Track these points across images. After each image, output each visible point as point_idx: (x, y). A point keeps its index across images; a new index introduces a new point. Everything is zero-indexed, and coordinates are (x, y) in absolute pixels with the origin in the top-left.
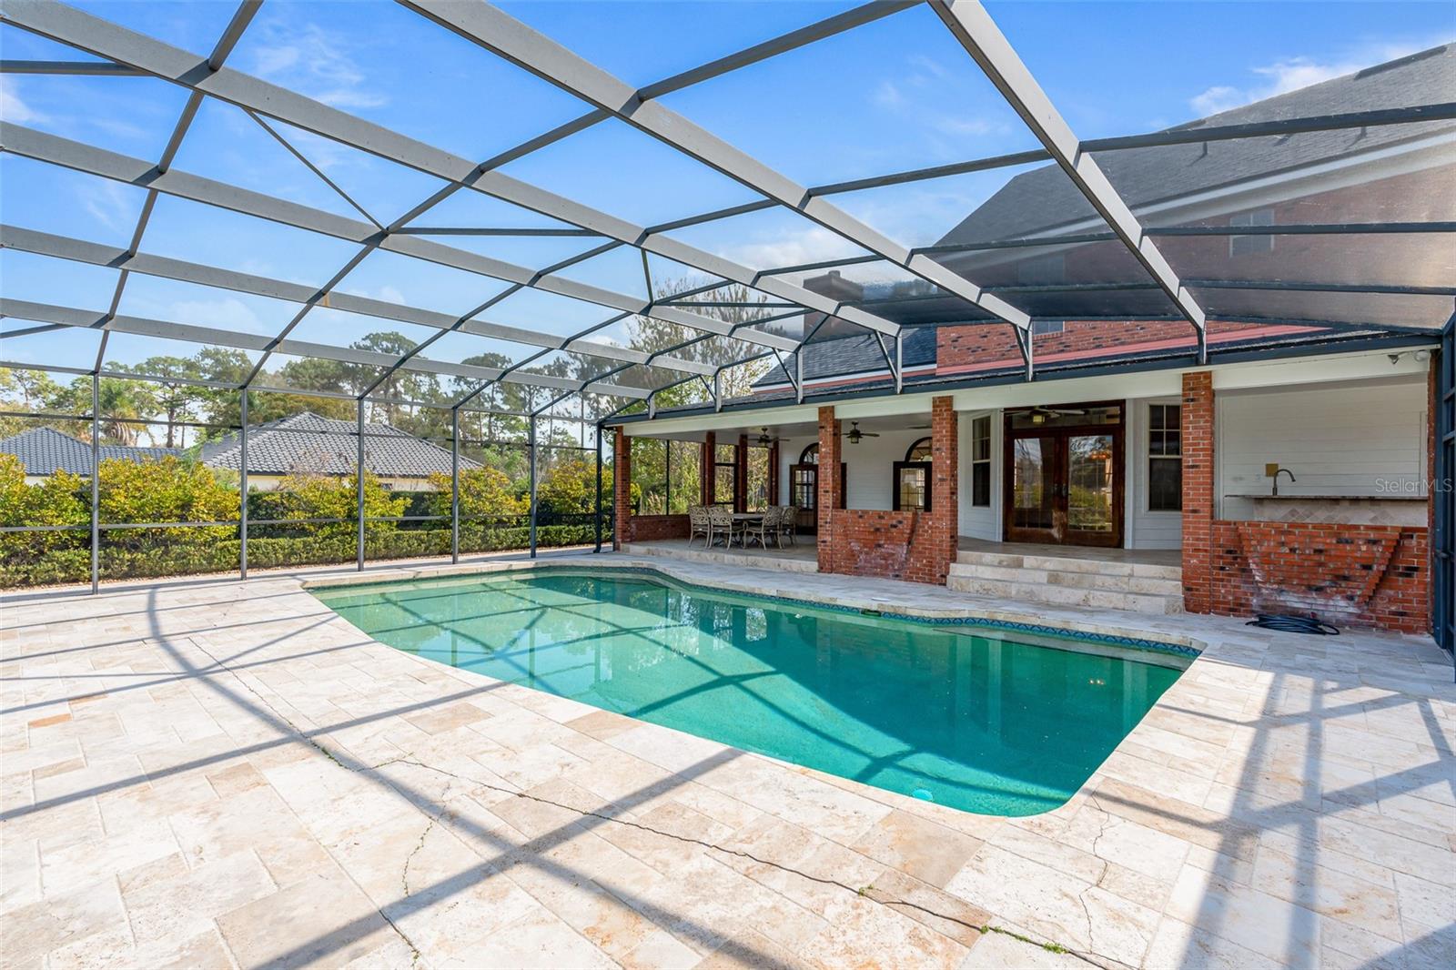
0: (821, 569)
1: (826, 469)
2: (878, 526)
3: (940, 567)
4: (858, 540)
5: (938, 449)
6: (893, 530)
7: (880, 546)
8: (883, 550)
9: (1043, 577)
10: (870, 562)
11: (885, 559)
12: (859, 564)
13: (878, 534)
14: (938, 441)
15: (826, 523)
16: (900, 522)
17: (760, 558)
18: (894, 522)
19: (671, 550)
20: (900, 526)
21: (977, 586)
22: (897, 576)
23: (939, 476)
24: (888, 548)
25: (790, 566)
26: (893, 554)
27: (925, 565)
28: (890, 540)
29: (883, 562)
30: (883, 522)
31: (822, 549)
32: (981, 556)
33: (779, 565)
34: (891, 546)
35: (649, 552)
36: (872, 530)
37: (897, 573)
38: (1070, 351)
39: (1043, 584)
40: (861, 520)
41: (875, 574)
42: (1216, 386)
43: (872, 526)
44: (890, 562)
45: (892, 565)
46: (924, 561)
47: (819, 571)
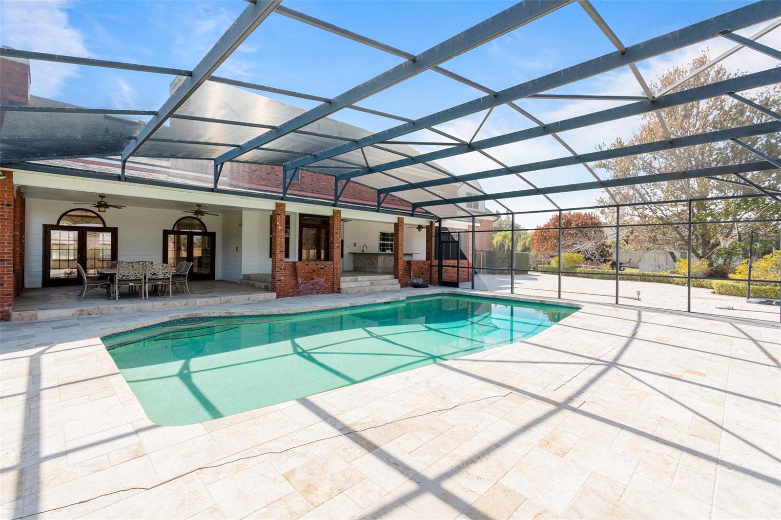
0: (278, 297)
1: (281, 238)
2: (314, 269)
3: (337, 285)
4: (302, 277)
5: (336, 233)
6: (322, 270)
7: (313, 279)
8: (314, 281)
9: (369, 283)
10: (306, 288)
11: (314, 285)
12: (299, 290)
13: (314, 273)
14: (336, 229)
15: (281, 269)
16: (325, 266)
17: (233, 297)
18: (323, 266)
19: (123, 306)
20: (325, 268)
21: (356, 290)
22: (318, 292)
23: (337, 245)
24: (317, 279)
25: (258, 298)
26: (318, 282)
27: (330, 285)
28: (319, 275)
29: (312, 287)
30: (318, 266)
31: (279, 285)
32: (345, 279)
33: (249, 299)
34: (318, 279)
35: (81, 313)
36: (311, 271)
37: (318, 291)
38: (303, 191)
39: (368, 286)
40: (306, 267)
41: (307, 294)
42: (404, 222)
43: (311, 269)
44: (315, 286)
45: (316, 288)
46: (330, 284)
47: (277, 298)
